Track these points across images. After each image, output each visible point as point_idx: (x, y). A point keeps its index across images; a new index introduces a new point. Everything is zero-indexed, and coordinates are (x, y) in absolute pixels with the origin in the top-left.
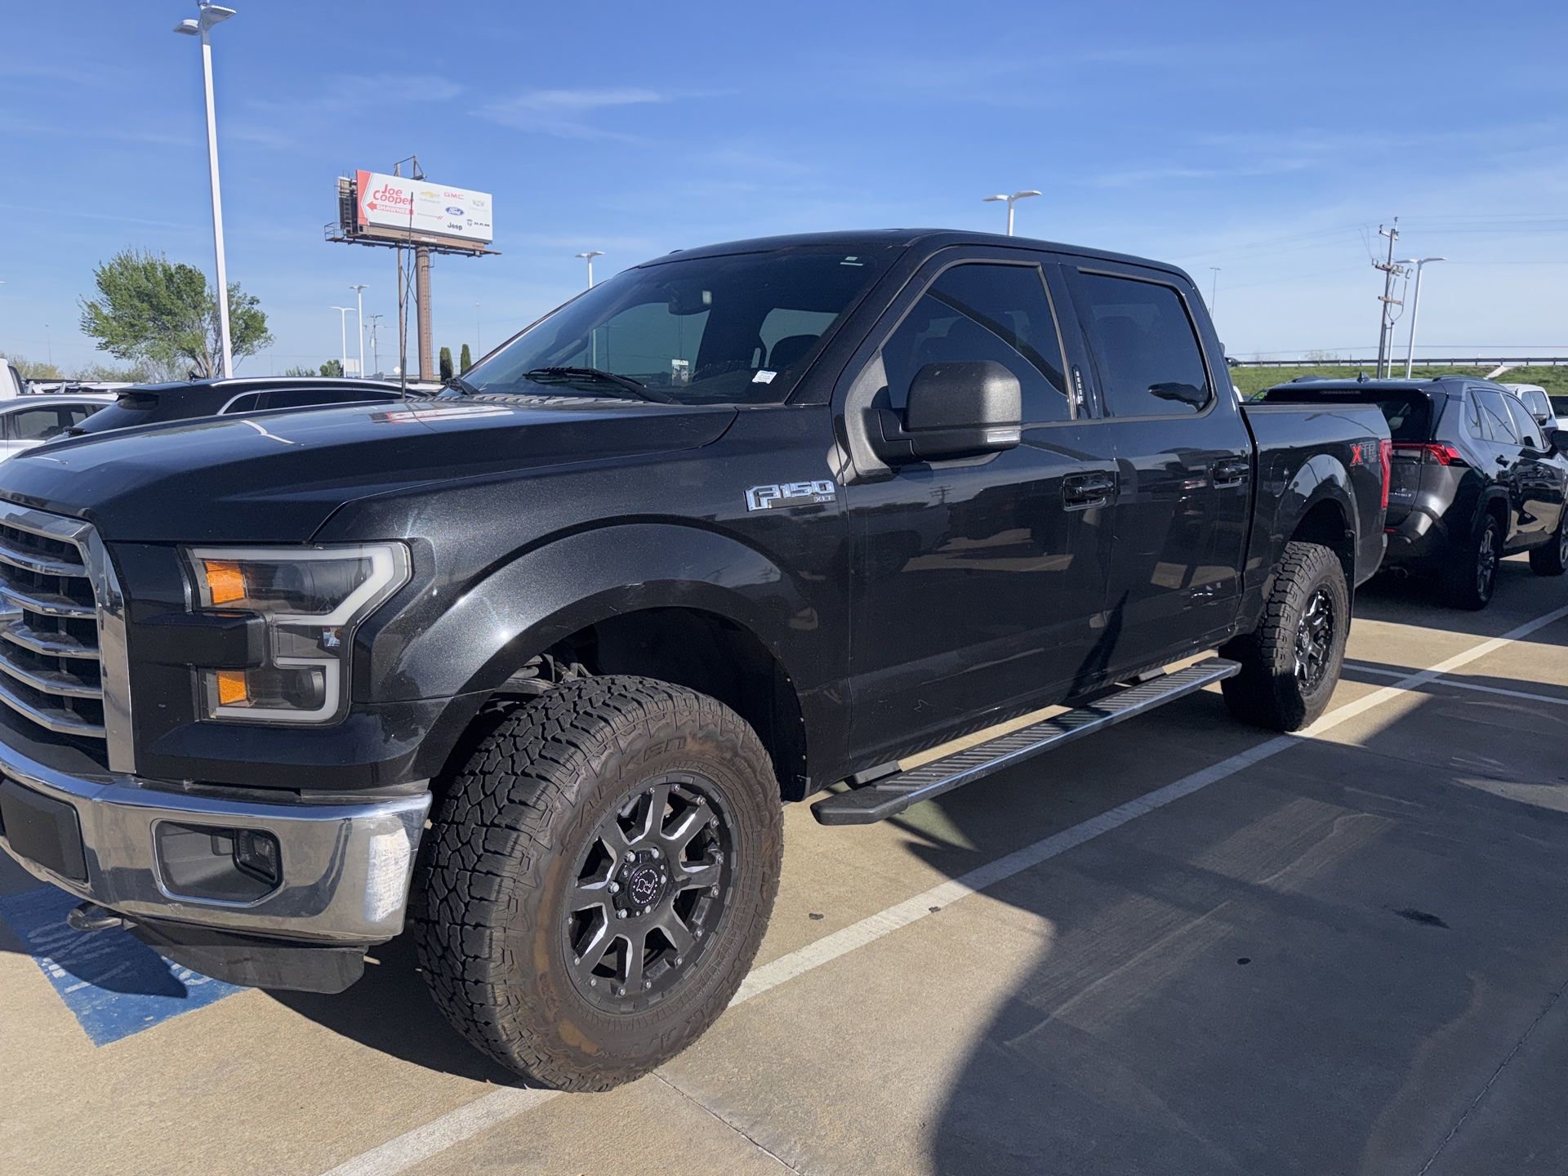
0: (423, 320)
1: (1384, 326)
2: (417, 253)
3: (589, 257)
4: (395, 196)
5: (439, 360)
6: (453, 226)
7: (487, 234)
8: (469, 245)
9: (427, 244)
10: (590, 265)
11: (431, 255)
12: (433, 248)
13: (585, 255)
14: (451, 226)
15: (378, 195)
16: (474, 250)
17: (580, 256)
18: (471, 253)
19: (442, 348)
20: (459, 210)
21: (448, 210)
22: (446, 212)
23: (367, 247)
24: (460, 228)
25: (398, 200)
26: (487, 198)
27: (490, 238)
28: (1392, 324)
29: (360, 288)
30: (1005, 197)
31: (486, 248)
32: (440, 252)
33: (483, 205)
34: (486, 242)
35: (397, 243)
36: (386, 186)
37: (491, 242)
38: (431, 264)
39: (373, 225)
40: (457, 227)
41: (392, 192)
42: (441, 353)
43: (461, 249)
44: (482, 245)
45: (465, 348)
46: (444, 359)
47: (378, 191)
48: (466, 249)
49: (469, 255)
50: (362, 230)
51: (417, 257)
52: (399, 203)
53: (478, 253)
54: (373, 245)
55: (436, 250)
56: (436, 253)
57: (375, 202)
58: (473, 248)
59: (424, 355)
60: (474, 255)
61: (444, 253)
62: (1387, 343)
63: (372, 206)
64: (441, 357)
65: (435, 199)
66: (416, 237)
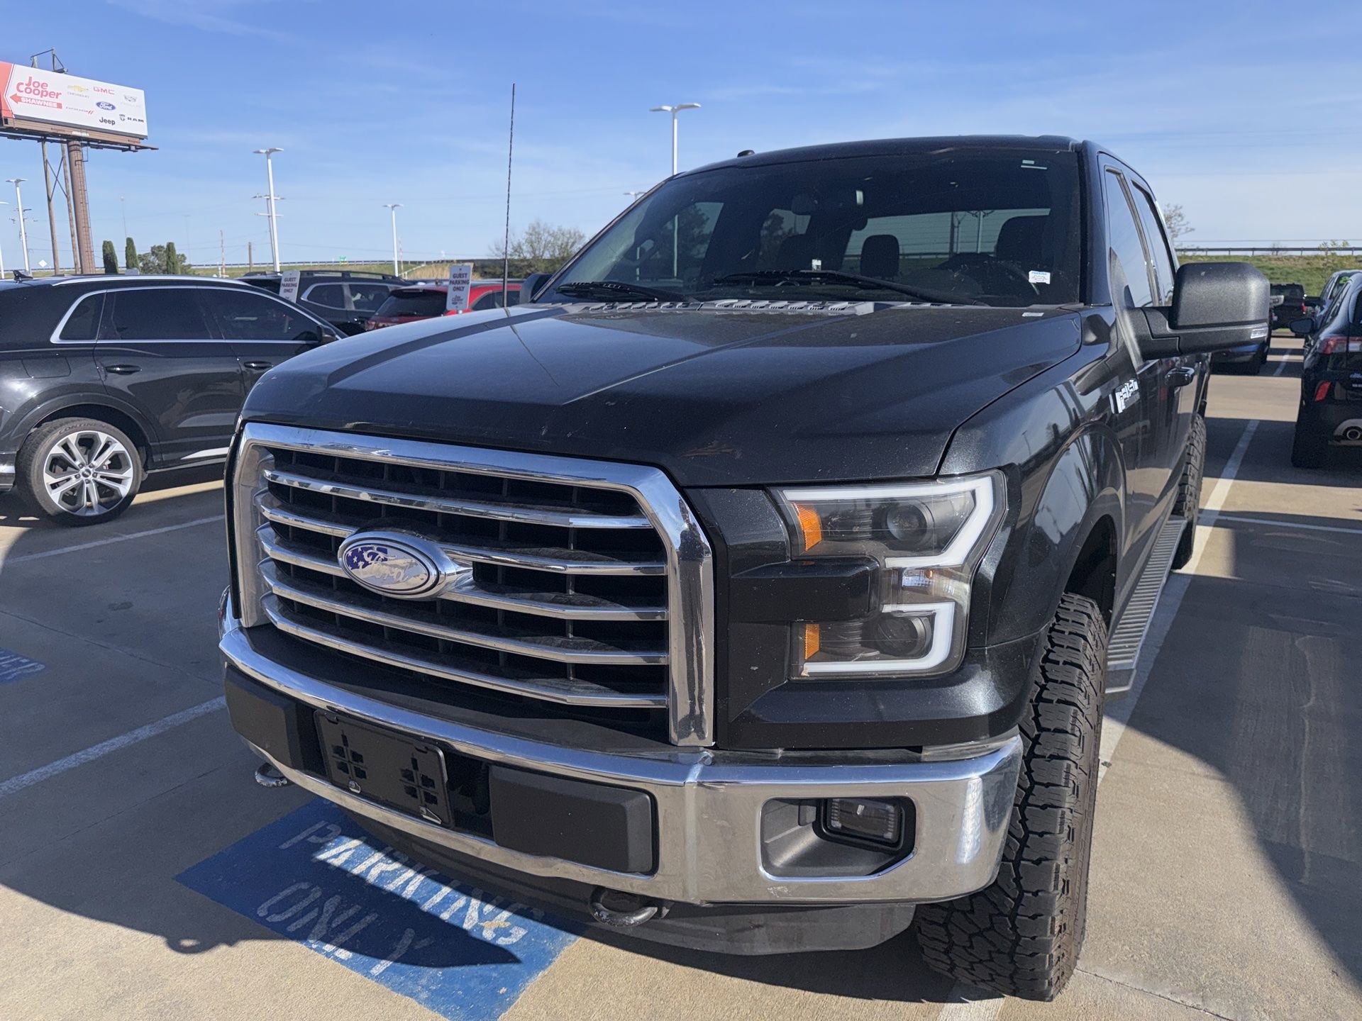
0: (81, 215)
1: (953, 226)
2: (69, 147)
3: (268, 153)
4: (40, 89)
5: (102, 253)
6: (105, 121)
7: (142, 129)
8: (125, 140)
9: (79, 138)
10: (270, 161)
11: (84, 149)
12: (86, 142)
13: (264, 151)
14: (103, 121)
15: (22, 88)
16: (129, 145)
17: (258, 152)
18: (126, 148)
19: (104, 242)
20: (110, 105)
21: (98, 104)
22: (96, 107)
23: (13, 140)
24: (113, 123)
25: (45, 93)
26: (139, 94)
27: (145, 133)
28: (959, 223)
29: (18, 181)
30: (668, 108)
31: (143, 143)
32: (93, 147)
33: (135, 100)
34: (142, 138)
35: (43, 137)
36: (30, 78)
37: (146, 137)
38: (85, 159)
39: (18, 118)
40: (109, 121)
41: (36, 85)
42: (104, 246)
43: (116, 143)
44: (137, 140)
45: (130, 242)
46: (107, 252)
47: (22, 84)
48: (121, 144)
49: (124, 150)
50: (7, 123)
51: (69, 152)
52: (46, 96)
53: (133, 148)
54: (19, 138)
55: (89, 145)
56: (89, 147)
57: (19, 94)
58: (128, 143)
59: (84, 248)
60: (129, 149)
61: (98, 147)
62: (955, 240)
63: (16, 99)
64: (104, 251)
65: (84, 93)
66: (67, 131)
